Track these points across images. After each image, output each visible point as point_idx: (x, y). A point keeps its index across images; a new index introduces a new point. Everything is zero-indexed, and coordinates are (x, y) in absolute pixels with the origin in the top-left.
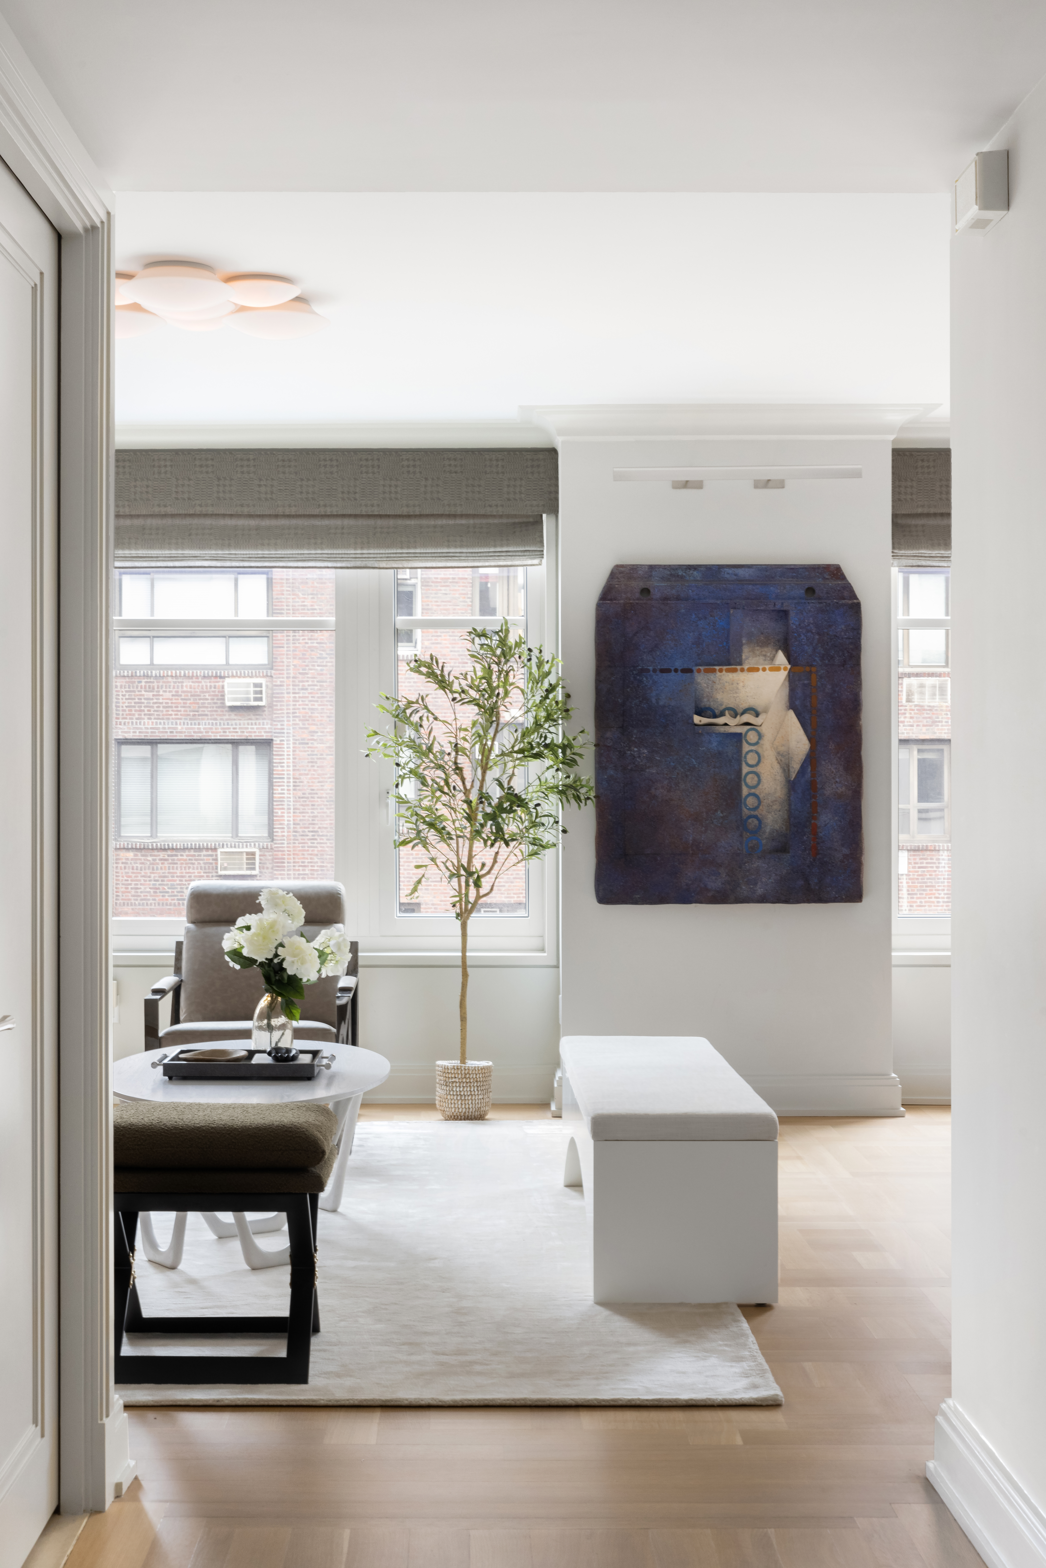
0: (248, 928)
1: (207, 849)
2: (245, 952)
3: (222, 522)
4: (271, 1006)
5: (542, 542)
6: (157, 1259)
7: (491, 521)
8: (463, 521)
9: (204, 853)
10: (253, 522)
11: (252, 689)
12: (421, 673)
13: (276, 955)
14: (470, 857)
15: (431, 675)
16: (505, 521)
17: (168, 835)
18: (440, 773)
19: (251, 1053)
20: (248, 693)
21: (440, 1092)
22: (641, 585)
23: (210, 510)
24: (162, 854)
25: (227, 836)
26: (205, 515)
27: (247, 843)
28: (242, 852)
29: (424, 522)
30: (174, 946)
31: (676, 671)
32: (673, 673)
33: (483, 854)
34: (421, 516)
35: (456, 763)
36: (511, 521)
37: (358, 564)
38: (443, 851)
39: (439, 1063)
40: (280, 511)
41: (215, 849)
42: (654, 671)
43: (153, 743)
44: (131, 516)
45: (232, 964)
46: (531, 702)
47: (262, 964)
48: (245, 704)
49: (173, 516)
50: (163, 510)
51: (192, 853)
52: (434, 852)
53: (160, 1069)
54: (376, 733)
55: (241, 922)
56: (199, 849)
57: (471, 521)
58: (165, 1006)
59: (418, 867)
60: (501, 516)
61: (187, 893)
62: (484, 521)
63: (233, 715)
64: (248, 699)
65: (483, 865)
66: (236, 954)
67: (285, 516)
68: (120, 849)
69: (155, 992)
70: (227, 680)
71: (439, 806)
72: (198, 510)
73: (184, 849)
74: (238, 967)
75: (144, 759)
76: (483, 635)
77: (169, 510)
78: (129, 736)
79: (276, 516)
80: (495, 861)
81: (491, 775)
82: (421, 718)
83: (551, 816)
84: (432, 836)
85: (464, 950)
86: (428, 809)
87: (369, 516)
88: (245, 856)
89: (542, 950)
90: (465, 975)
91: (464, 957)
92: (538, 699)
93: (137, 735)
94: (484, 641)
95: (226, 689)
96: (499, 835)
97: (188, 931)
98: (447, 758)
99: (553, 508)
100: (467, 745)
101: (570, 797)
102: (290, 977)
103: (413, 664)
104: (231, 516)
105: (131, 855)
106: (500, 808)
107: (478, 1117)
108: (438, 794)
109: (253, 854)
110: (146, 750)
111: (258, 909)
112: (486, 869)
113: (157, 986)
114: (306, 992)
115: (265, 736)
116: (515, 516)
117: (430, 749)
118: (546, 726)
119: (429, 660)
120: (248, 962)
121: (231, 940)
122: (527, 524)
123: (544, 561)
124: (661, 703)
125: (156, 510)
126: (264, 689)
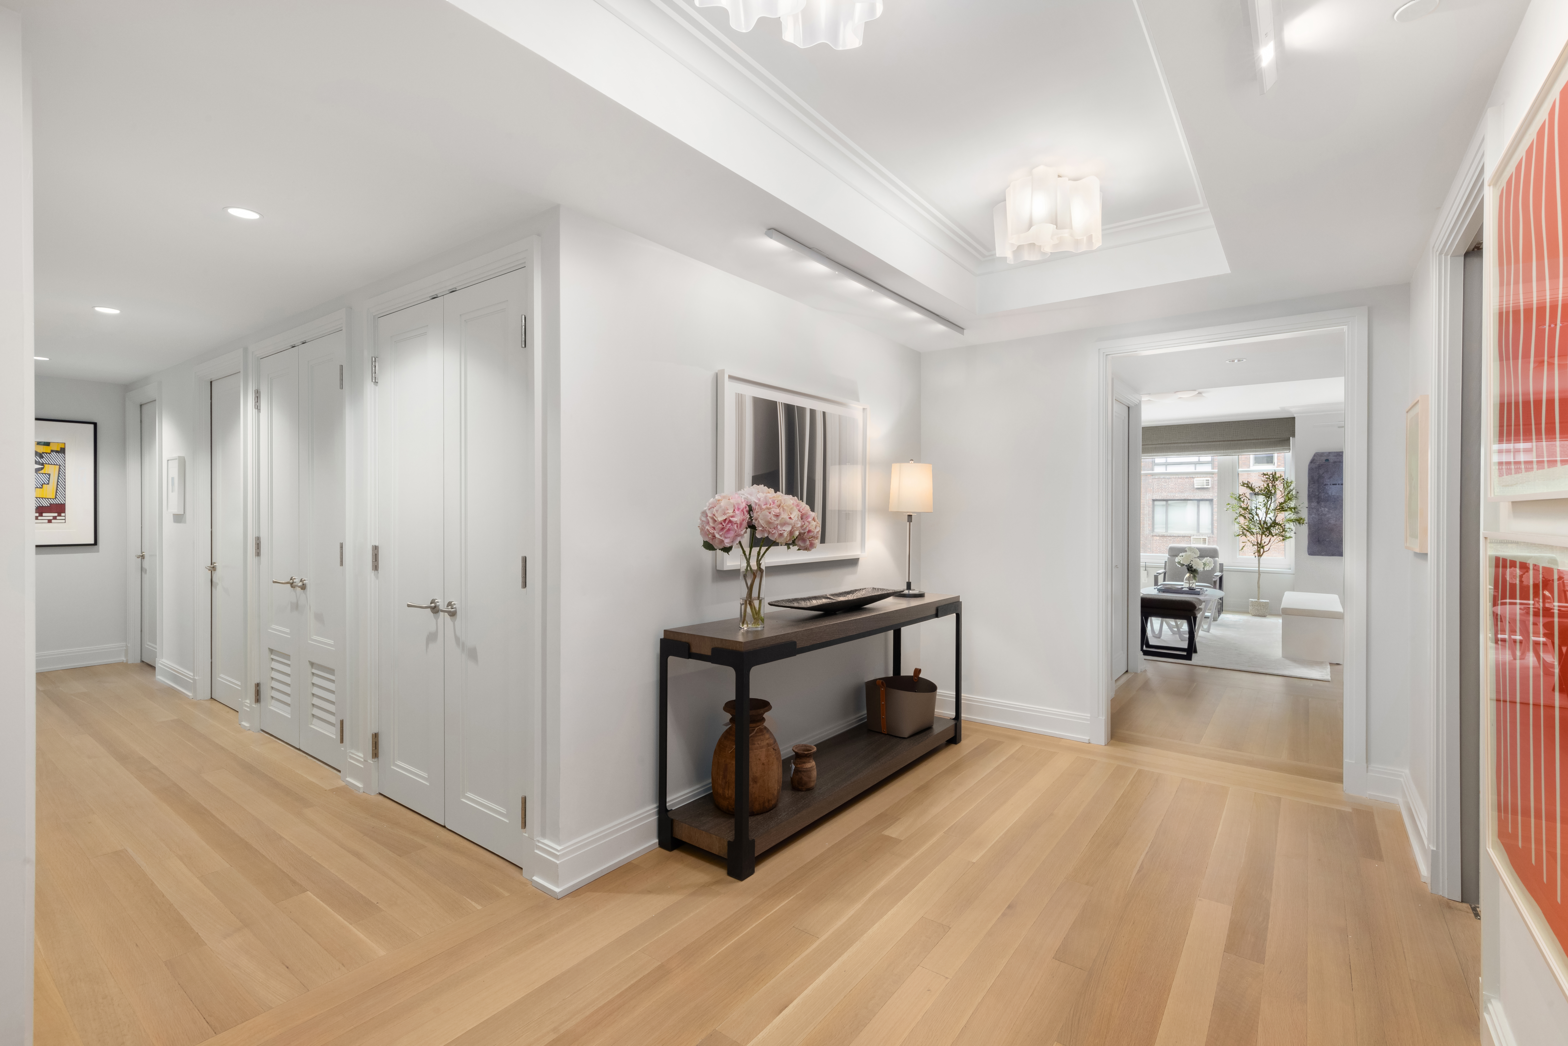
0: (1183, 556)
1: (1187, 537)
2: (1181, 562)
3: (1180, 445)
4: (1189, 577)
5: (1290, 446)
6: (1155, 635)
7: (1271, 440)
8: (1261, 441)
9: (1186, 538)
10: (1190, 444)
11: (1205, 482)
12: (1244, 486)
13: (1190, 563)
14: (1261, 540)
15: (1248, 487)
16: (1276, 440)
17: (1171, 531)
18: (1251, 515)
19: (1183, 588)
20: (1204, 483)
21: (1250, 608)
22: (1325, 458)
23: (1176, 442)
24: (1169, 538)
25: (1195, 532)
26: (1175, 443)
27: (1203, 535)
28: (1201, 538)
29: (1247, 441)
30: (1164, 562)
31: (1339, 484)
32: (1338, 485)
33: (1266, 539)
34: (1246, 440)
35: (1256, 512)
36: (1278, 440)
37: (1225, 454)
38: (1253, 538)
39: (1250, 599)
40: (1199, 441)
41: (1190, 537)
42: (1330, 484)
43: (1166, 500)
44: (1152, 445)
45: (1178, 565)
46: (1283, 494)
47: (1186, 566)
48: (1202, 487)
49: (1165, 444)
50: (1161, 442)
51: (1181, 538)
52: (1248, 538)
53: (1156, 589)
54: (1229, 504)
55: (1181, 555)
56: (1184, 537)
57: (1264, 440)
58: (1161, 578)
59: (1243, 542)
60: (1275, 439)
61: (1168, 548)
62: (1269, 440)
63: (1198, 491)
64: (1204, 485)
65: (1265, 542)
66: (1179, 563)
67: (1200, 442)
68: (1154, 536)
69: (1157, 573)
70: (1195, 479)
71: (1251, 525)
72: (1173, 442)
73: (1178, 536)
74: (1180, 566)
75: (1163, 505)
76: (1267, 475)
77: (1164, 442)
78: (1157, 498)
79: (1197, 442)
80: (1270, 541)
81: (1268, 516)
82: (1244, 500)
83: (1290, 528)
84: (1248, 534)
85: (1259, 567)
86: (1247, 526)
87: (1228, 441)
88: (1202, 539)
89: (1290, 569)
90: (1259, 575)
91: (1259, 570)
92: (1286, 493)
93: (1160, 498)
94: (1267, 476)
95: (1195, 482)
96: (1270, 533)
97: (1168, 558)
98: (1253, 511)
99: (1294, 436)
100: (1261, 507)
101: (1297, 523)
102: (1194, 569)
103: (1242, 484)
104: (1183, 443)
105: (1158, 538)
106: (1271, 526)
107: (1265, 616)
108: (1250, 521)
109: (1206, 539)
110: (1164, 503)
111: (1186, 551)
112: (1266, 544)
113: (1158, 572)
114: (1199, 574)
115: (1210, 498)
116: (1280, 438)
117: (1247, 508)
118: (1288, 501)
119: (1247, 482)
120: (1182, 565)
121: (1177, 559)
122: (1284, 440)
123: (1291, 451)
124: (1333, 494)
125: (1160, 442)
126: (1210, 482)
